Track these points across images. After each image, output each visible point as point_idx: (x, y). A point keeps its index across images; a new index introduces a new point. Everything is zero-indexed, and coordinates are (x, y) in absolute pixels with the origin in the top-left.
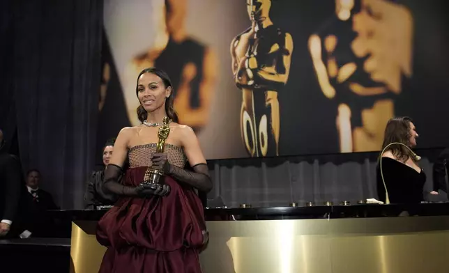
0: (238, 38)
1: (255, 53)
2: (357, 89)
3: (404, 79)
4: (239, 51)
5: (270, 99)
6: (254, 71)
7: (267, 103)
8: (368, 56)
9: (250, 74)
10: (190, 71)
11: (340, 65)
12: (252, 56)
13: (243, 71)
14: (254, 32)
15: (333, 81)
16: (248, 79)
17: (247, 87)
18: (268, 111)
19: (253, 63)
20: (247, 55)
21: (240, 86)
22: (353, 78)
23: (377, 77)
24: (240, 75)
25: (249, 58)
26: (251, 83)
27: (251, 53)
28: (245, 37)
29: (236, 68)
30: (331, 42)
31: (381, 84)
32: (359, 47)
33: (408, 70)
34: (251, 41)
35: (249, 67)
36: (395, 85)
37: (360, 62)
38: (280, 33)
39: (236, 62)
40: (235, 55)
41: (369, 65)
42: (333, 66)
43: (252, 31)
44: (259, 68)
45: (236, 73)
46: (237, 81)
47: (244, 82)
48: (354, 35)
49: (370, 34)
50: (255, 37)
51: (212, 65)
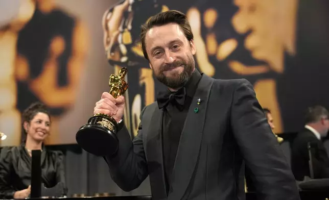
0: (112, 10)
1: (130, 27)
2: (237, 67)
3: (287, 58)
4: (112, 24)
5: (144, 78)
6: (128, 47)
7: (141, 82)
8: (249, 32)
9: (123, 49)
10: (58, 45)
11: (220, 41)
12: (126, 30)
13: (115, 47)
14: (129, 5)
15: (212, 59)
16: (122, 55)
17: (119, 64)
18: (142, 91)
19: (127, 38)
20: (121, 29)
21: (112, 63)
22: (234, 56)
23: (258, 55)
24: (113, 50)
25: (122, 32)
26: (124, 59)
27: (125, 27)
28: (118, 9)
29: (108, 43)
30: (211, 17)
31: (262, 63)
32: (240, 23)
33: (291, 48)
34: (125, 14)
35: (122, 43)
36: (277, 64)
37: (241, 38)
38: (156, 6)
39: (108, 36)
40: (107, 28)
41: (251, 42)
42: (212, 42)
43: (126, 3)
44: (133, 44)
45: (108, 48)
46: (109, 57)
47: (117, 58)
48: (235, 10)
49: (252, 9)
50: (130, 9)
51: (83, 39)
